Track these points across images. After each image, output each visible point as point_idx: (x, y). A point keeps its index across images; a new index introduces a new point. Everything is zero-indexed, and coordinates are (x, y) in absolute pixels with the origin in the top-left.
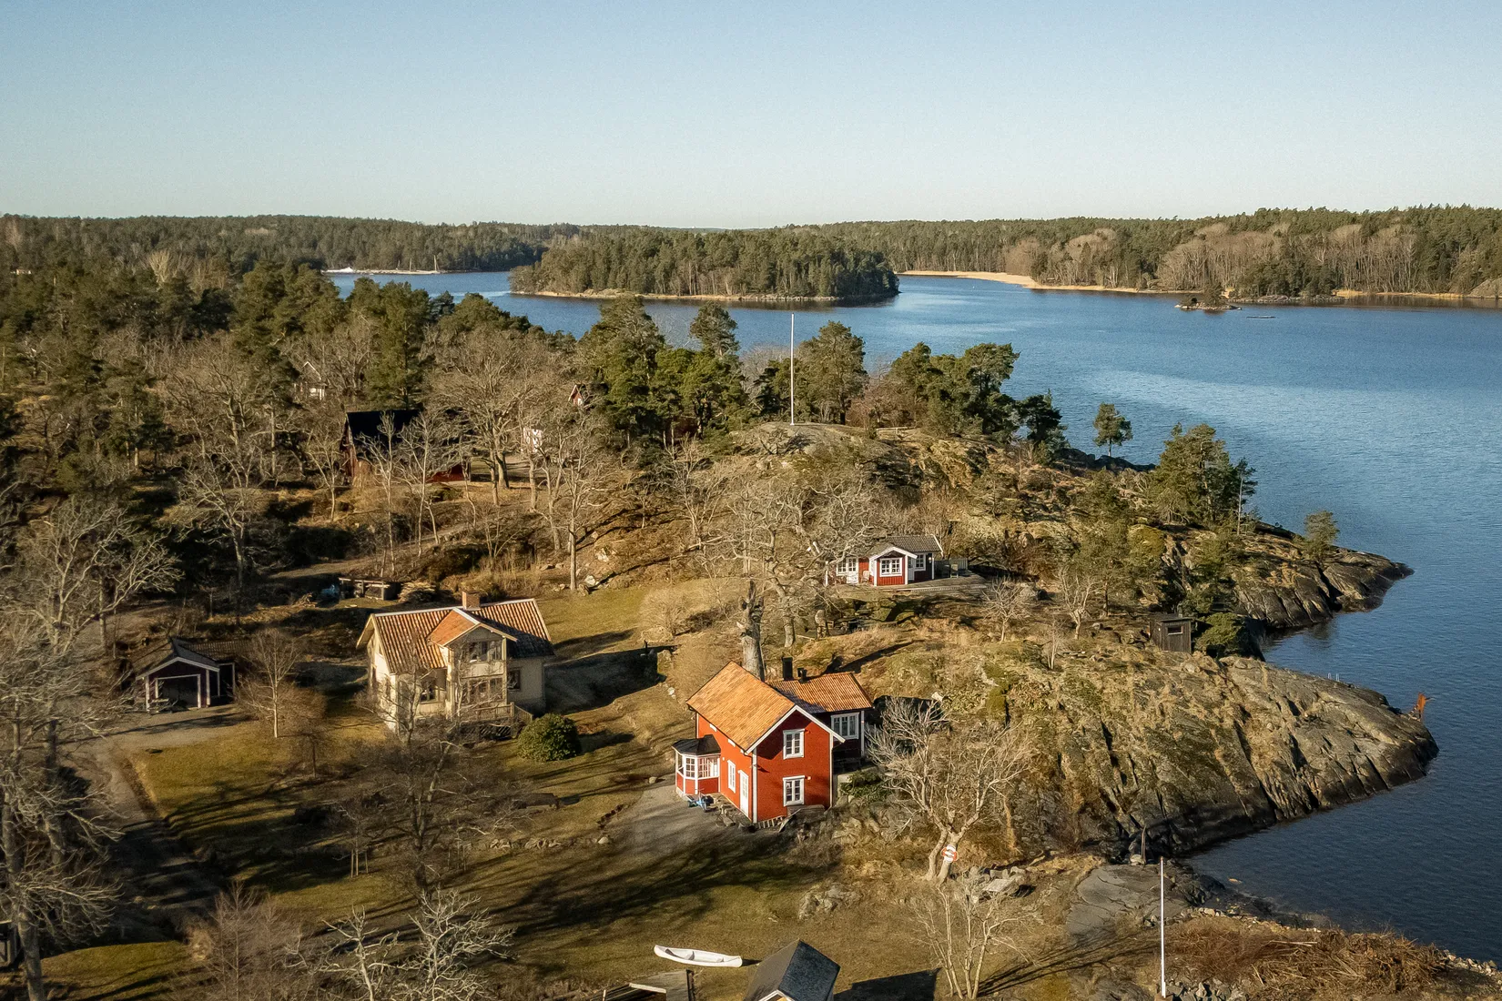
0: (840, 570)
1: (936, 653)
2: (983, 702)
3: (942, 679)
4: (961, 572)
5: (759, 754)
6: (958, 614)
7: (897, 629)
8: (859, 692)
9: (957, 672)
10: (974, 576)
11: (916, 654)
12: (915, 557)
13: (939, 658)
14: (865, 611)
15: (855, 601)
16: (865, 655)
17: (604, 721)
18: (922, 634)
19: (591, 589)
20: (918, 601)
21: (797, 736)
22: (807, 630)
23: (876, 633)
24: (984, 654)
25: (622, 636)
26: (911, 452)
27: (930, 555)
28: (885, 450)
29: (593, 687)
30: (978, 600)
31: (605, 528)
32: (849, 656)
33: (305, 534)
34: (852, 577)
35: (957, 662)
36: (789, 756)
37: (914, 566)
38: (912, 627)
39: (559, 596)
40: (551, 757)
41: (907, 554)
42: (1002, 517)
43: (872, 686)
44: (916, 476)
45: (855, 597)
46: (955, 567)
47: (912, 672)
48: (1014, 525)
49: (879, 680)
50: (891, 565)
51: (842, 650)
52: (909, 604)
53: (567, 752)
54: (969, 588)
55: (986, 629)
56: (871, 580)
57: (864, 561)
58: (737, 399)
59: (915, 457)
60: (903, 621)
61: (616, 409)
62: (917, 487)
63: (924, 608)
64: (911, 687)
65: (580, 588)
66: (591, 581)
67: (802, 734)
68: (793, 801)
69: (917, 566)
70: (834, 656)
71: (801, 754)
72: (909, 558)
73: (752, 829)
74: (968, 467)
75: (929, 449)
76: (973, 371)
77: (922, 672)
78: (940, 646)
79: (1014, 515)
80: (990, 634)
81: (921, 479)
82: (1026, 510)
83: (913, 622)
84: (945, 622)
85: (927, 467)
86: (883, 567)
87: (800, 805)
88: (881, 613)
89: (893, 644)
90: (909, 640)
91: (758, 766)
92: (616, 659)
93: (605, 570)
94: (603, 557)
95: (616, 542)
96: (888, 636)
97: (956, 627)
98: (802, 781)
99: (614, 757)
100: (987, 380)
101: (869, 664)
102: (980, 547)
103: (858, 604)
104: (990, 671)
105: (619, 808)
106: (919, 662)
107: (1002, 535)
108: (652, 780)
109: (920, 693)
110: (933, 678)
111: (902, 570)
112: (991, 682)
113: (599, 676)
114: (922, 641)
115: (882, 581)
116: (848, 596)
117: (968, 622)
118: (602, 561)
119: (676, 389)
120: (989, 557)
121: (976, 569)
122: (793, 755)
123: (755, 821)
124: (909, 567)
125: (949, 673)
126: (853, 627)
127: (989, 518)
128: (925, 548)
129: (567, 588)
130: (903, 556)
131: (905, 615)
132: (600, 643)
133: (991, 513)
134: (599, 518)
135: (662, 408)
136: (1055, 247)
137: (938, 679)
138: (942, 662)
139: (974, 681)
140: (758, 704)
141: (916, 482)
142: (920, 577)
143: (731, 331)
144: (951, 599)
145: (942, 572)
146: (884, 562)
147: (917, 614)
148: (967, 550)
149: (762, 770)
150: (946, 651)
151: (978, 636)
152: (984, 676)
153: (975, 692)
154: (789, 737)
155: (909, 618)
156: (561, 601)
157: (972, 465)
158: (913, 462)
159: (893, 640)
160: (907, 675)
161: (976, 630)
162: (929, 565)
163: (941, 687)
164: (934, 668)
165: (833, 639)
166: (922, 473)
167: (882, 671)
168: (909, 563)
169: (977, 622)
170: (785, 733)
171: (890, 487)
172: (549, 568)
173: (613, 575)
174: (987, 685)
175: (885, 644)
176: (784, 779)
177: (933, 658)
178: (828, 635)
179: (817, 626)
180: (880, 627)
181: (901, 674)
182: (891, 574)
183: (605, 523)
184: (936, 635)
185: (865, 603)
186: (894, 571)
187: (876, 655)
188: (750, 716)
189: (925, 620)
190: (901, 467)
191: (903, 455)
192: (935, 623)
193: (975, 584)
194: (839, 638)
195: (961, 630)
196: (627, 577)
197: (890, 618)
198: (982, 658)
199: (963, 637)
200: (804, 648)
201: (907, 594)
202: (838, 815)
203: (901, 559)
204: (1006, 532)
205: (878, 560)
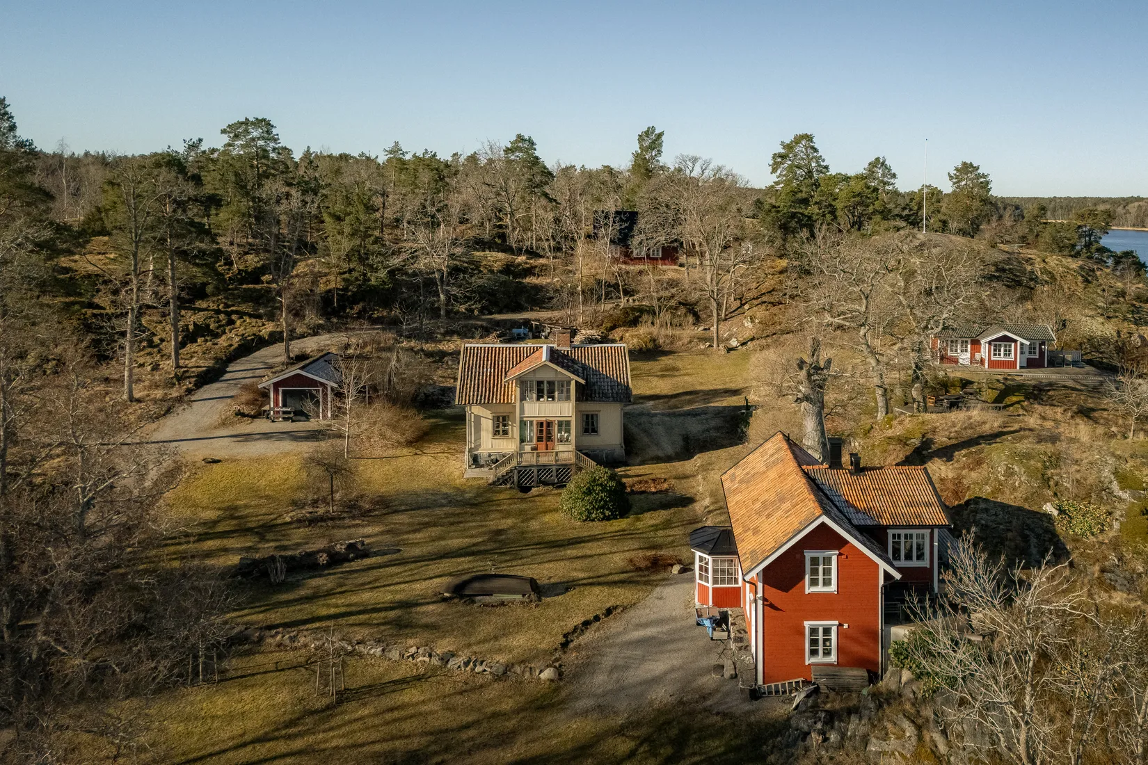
0: (951, 350)
1: (1049, 448)
2: (1116, 525)
3: (1057, 484)
4: (1075, 363)
5: (766, 581)
6: (1074, 403)
7: (1005, 413)
8: (933, 499)
9: (1078, 476)
10: (1088, 368)
11: (1023, 446)
12: (1027, 343)
13: (1053, 454)
14: (971, 391)
15: (961, 380)
16: (960, 440)
17: (675, 478)
18: (1032, 421)
19: (730, 350)
20: (1029, 385)
21: (827, 561)
22: (906, 404)
23: (979, 416)
24: (1113, 455)
25: (735, 392)
26: (1027, 261)
27: (1043, 343)
28: (1006, 256)
29: (686, 438)
30: (1096, 390)
31: (755, 302)
32: (941, 439)
33: (523, 289)
34: (964, 358)
35: (1076, 462)
36: (814, 589)
37: (1027, 353)
38: (1021, 412)
39: (703, 353)
40: (588, 517)
41: (1020, 340)
42: (1113, 320)
43: (965, 481)
44: (1031, 279)
45: (966, 376)
46: (1069, 357)
47: (1016, 469)
48: (1126, 327)
49: (974, 475)
50: (1002, 349)
51: (934, 431)
52: (1018, 388)
53: (607, 513)
54: (1086, 379)
55: (1107, 423)
56: (982, 361)
57: (976, 343)
58: (881, 213)
59: (1031, 265)
60: (1012, 405)
61: (778, 212)
62: (1032, 289)
63: (1036, 393)
64: (1015, 489)
65: (721, 346)
66: (734, 343)
67: (834, 558)
68: (820, 659)
69: (1030, 352)
70: (923, 436)
71: (833, 588)
72: (1022, 344)
73: (755, 694)
74: (1080, 278)
75: (1044, 261)
76: (1080, 227)
77: (1030, 472)
78: (1054, 439)
79: (1125, 319)
80: (1114, 429)
81: (1036, 282)
82: (1136, 316)
83: (1023, 408)
84: (1059, 410)
85: (1042, 273)
86: (995, 350)
87: (831, 665)
88: (989, 395)
89: (996, 430)
90: (1016, 427)
91: (764, 599)
92: (719, 412)
93: (747, 335)
94: (748, 324)
95: (761, 313)
96: (991, 420)
97: (1072, 417)
98: (834, 629)
99: (656, 528)
100: (1090, 235)
101: (964, 452)
102: (1093, 342)
103: (965, 383)
104: (1125, 480)
105: (609, 612)
106: (1027, 456)
107: (1115, 334)
108: (676, 569)
109: (1026, 499)
110: (1046, 481)
111: (1014, 355)
112: (1126, 495)
113: (694, 427)
114: (1031, 430)
115: (993, 364)
116: (955, 374)
117: (1085, 413)
118: (747, 328)
119: (833, 203)
120: (1101, 353)
121: (1090, 362)
122: (820, 589)
123: (760, 681)
124: (1022, 353)
125: (1067, 477)
126: (954, 405)
127: (1101, 320)
128: (1039, 336)
129: (711, 346)
130: (1015, 341)
131: (1014, 399)
132: (714, 397)
133: (1102, 315)
134: (754, 293)
135: (818, 214)
136: (1121, 207)
137: (1052, 483)
138: (1056, 460)
139: (1103, 490)
140: (782, 500)
141: (1032, 284)
142: (1031, 364)
143: (892, 181)
144: (1065, 386)
145: (1055, 361)
146: (995, 346)
147: (1027, 398)
148: (1081, 344)
149: (772, 606)
150: (1061, 446)
151: (1100, 430)
152: (1115, 486)
153: (1104, 509)
154: (815, 561)
155: (1018, 402)
156: (702, 356)
157: (1083, 276)
158: (1029, 268)
159: (996, 424)
160: (1010, 473)
161: (1097, 423)
162: (1042, 353)
163: (1055, 494)
164: (1046, 468)
165: (928, 416)
166: (1037, 277)
167: (979, 463)
168: (1022, 349)
169: (1096, 414)
170: (809, 554)
171: (1008, 286)
172: (705, 329)
173: (753, 339)
174: (1120, 499)
175: (987, 429)
176: (807, 624)
177: (1045, 453)
178: (926, 410)
179: (914, 400)
180: (982, 409)
181: (1001, 469)
182: (1002, 358)
183: (757, 298)
184: (1049, 424)
185: (972, 383)
186: (1005, 354)
187: (974, 441)
188: (768, 516)
189: (1036, 406)
190: (1019, 271)
191: (1020, 262)
192: (1049, 411)
193: (1091, 376)
194: (934, 416)
195: (1078, 420)
196: (763, 342)
197: (998, 400)
198: (1111, 460)
199: (1083, 430)
200: (895, 423)
201: (1018, 378)
202: (880, 706)
203: (1013, 344)
204: (1118, 332)
205: (990, 343)
